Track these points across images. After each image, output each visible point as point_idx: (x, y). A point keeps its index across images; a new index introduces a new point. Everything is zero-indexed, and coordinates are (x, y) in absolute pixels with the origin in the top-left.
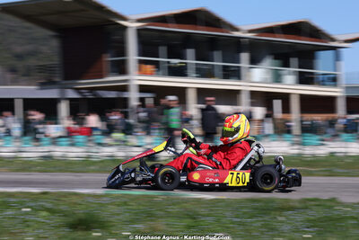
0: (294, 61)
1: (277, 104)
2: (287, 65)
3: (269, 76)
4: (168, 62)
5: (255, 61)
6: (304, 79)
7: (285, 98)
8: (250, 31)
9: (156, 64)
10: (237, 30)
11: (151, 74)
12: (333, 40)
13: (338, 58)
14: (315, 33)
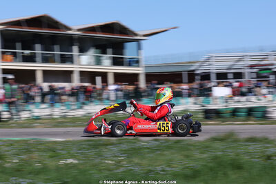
0: (109, 50)
1: (99, 79)
2: (104, 53)
3: (93, 61)
4: (23, 53)
5: (82, 50)
6: (117, 62)
7: (104, 76)
8: (79, 30)
9: (14, 54)
10: (70, 29)
11: (11, 61)
12: (136, 35)
13: (139, 48)
14: (123, 30)
